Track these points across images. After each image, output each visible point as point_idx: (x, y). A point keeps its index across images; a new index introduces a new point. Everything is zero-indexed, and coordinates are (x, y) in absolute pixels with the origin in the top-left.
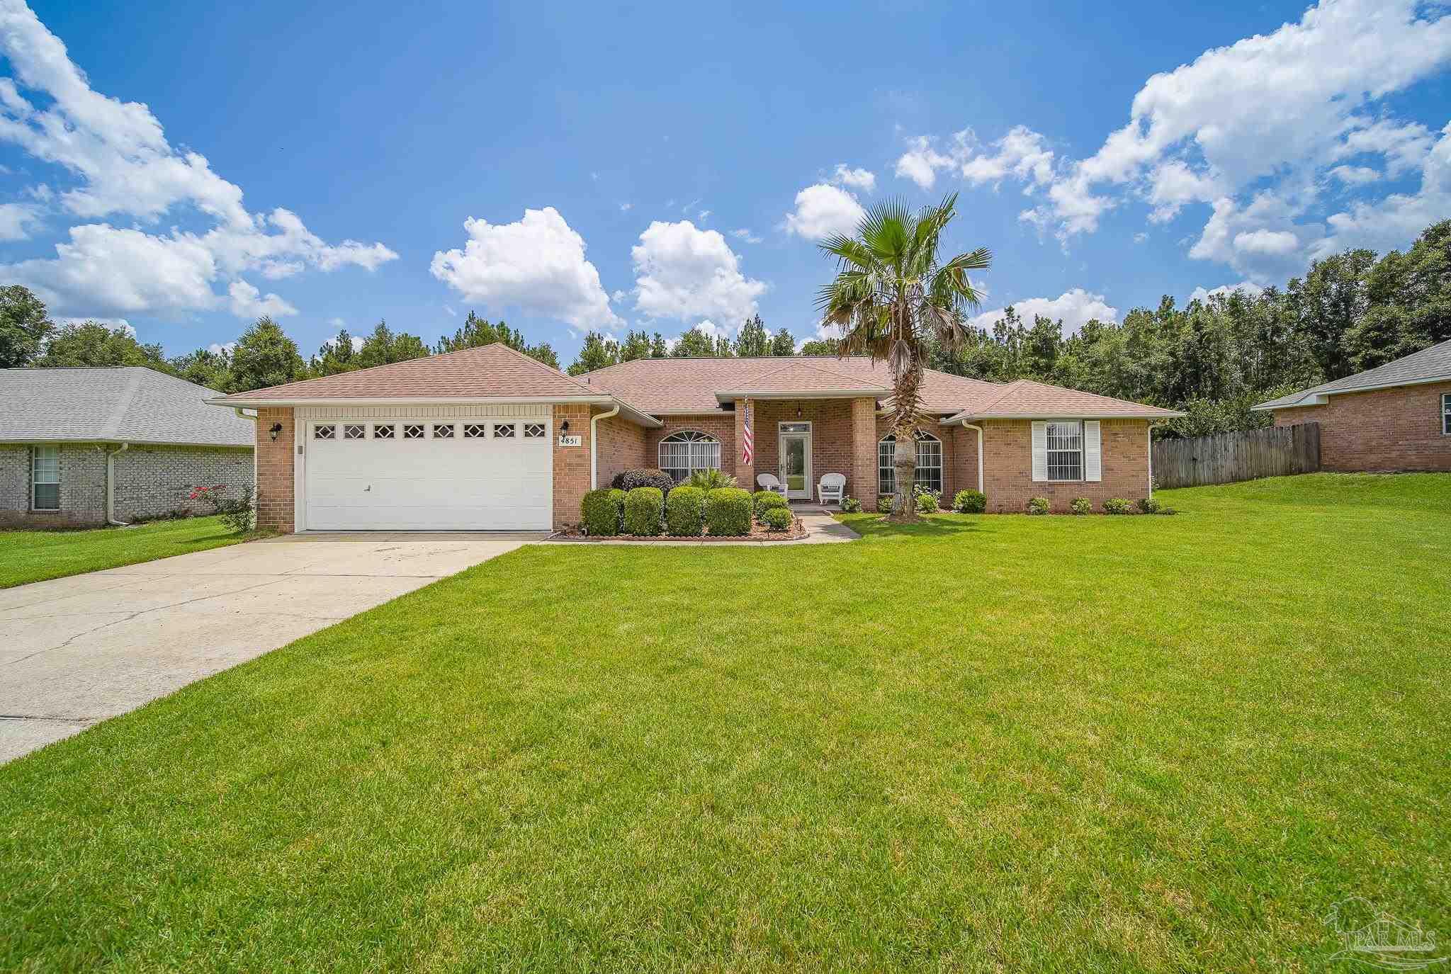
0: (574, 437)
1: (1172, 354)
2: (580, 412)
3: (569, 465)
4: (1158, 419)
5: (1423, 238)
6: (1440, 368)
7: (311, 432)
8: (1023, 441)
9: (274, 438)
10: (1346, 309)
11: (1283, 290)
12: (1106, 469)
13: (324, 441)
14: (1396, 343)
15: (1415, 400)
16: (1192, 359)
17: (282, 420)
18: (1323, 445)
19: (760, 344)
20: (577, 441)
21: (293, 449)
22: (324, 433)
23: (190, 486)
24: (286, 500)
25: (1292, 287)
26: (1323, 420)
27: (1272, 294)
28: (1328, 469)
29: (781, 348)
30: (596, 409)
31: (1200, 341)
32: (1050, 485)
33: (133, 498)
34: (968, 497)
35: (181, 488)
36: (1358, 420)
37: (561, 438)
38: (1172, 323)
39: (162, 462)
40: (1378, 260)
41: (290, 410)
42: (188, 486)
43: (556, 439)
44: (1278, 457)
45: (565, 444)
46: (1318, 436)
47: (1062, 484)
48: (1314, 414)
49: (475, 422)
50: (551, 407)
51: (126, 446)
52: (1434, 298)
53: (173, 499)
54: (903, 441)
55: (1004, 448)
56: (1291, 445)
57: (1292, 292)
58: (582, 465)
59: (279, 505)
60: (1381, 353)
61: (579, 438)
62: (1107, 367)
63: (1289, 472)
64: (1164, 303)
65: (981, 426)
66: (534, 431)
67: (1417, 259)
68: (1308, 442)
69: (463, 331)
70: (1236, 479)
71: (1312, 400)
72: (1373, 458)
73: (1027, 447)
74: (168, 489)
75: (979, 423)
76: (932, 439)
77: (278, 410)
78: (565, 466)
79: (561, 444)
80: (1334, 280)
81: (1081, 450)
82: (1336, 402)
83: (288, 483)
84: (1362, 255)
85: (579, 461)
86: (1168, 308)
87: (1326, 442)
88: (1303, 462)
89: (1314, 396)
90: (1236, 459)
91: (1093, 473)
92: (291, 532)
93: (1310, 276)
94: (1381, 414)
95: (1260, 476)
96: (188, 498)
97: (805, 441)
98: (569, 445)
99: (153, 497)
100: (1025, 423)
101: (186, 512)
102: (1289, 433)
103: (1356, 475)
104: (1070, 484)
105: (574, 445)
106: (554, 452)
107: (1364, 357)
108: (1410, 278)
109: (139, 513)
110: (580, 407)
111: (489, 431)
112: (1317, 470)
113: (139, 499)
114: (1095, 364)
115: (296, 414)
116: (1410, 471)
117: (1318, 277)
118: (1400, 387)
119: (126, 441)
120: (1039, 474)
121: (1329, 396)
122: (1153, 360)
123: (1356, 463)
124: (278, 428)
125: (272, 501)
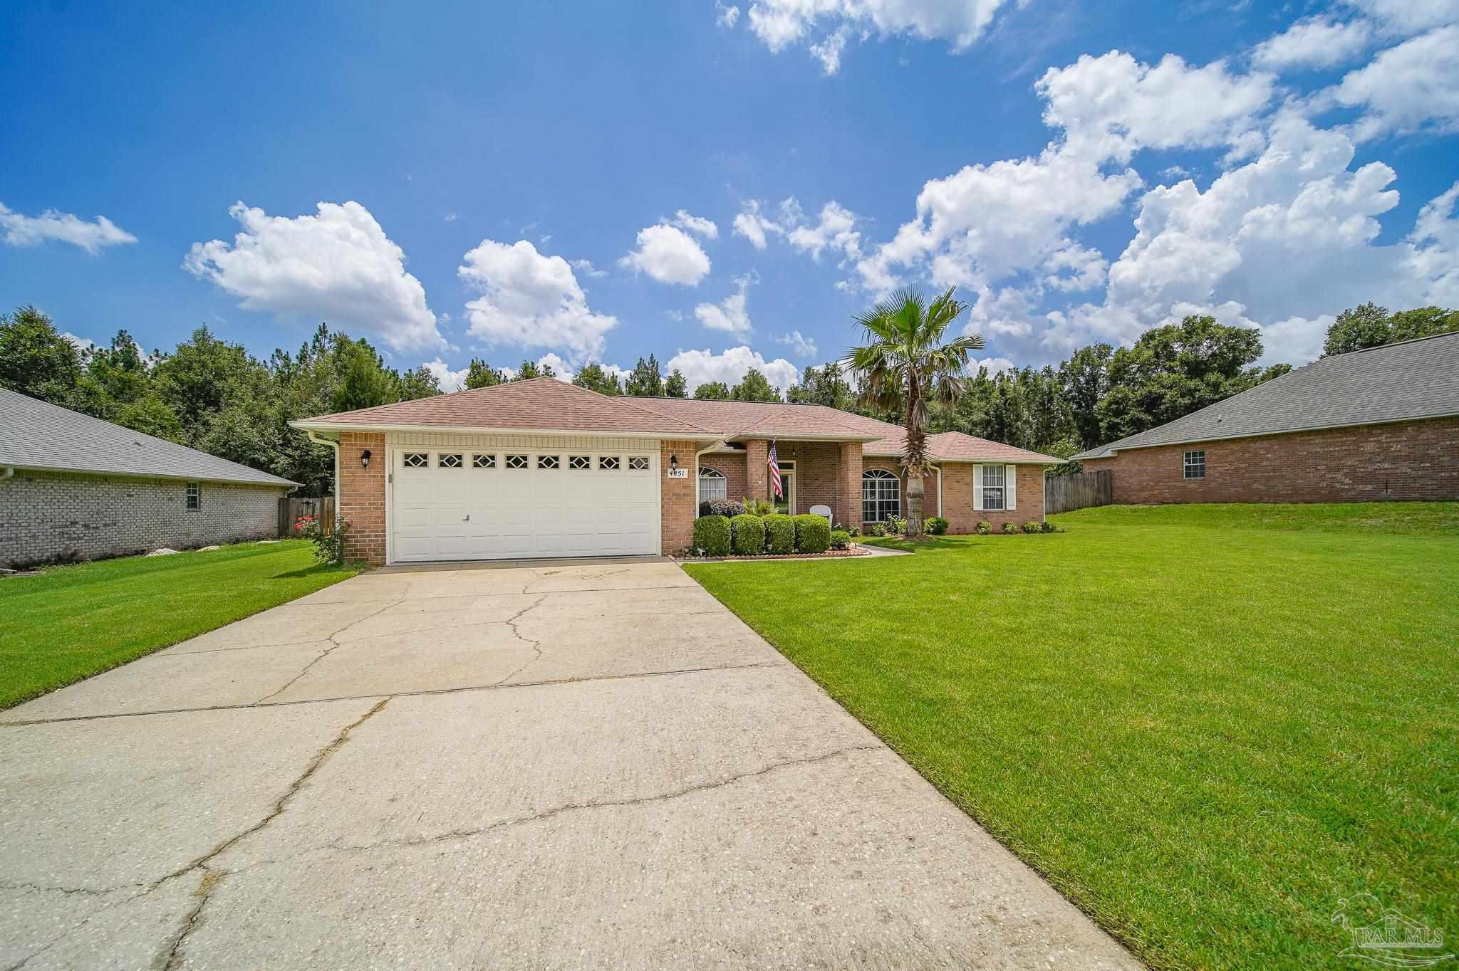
0: (682, 470)
1: (986, 414)
2: (686, 448)
3: (676, 495)
4: (1050, 465)
5: (1141, 340)
6: (1183, 435)
7: (400, 460)
8: (967, 480)
9: (365, 466)
10: (1094, 386)
11: (1056, 369)
12: (1019, 501)
13: (416, 470)
14: (1127, 414)
15: (1168, 456)
16: (999, 417)
17: (371, 445)
18: (1114, 485)
19: (655, 383)
20: (684, 473)
21: (383, 477)
22: (415, 461)
23: (77, 523)
24: (377, 531)
25: (1062, 367)
26: (1115, 467)
27: (1048, 371)
28: (1118, 502)
29: (674, 388)
30: (698, 445)
31: (1004, 404)
32: (985, 513)
33: (11, 539)
34: (937, 523)
35: (67, 527)
36: (1135, 468)
37: (670, 470)
38: (986, 389)
39: (44, 494)
40: (1113, 352)
41: (380, 437)
42: (74, 523)
43: (664, 472)
44: (1089, 494)
45: (673, 476)
46: (1111, 479)
47: (991, 512)
48: (1108, 463)
49: (580, 454)
50: (659, 442)
51: (10, 472)
52: (1148, 384)
53: (57, 540)
54: (916, 478)
55: (955, 484)
56: (1096, 485)
57: (1062, 371)
58: (687, 495)
59: (369, 536)
60: (1118, 420)
61: (686, 471)
62: (942, 422)
63: (1095, 505)
64: (980, 372)
65: (940, 467)
66: (638, 464)
67: (1139, 354)
68: (1105, 484)
69: (310, 347)
70: (1066, 510)
71: (1109, 454)
72: (1144, 494)
73: (970, 484)
74: (52, 527)
75: (939, 465)
76: (893, 477)
77: (367, 435)
78: (671, 496)
79: (669, 476)
80: (1088, 365)
81: (1003, 487)
82: (1121, 455)
83: (379, 513)
84: (1104, 348)
85: (686, 491)
86: (984, 376)
87: (1117, 483)
88: (1102, 497)
89: (1109, 451)
90: (1066, 495)
91: (1011, 504)
92: (382, 564)
93: (1073, 360)
94: (1149, 464)
95: (1079, 508)
96: (74, 539)
97: (790, 477)
98: (677, 476)
99: (35, 537)
100: (971, 464)
101: (73, 555)
102: (1096, 477)
103: (1135, 506)
104: (996, 512)
105: (681, 476)
106: (663, 483)
107: (1108, 423)
108: (1134, 367)
109: (20, 559)
110: (687, 443)
111: (595, 463)
112: (1111, 503)
113: (17, 538)
114: (933, 418)
115: (387, 441)
116: (1166, 503)
117: (1079, 361)
118: (1161, 446)
119: (11, 466)
120: (978, 505)
121: (1118, 451)
122: (975, 417)
123: (1133, 498)
124: (367, 455)
125: (359, 532)
